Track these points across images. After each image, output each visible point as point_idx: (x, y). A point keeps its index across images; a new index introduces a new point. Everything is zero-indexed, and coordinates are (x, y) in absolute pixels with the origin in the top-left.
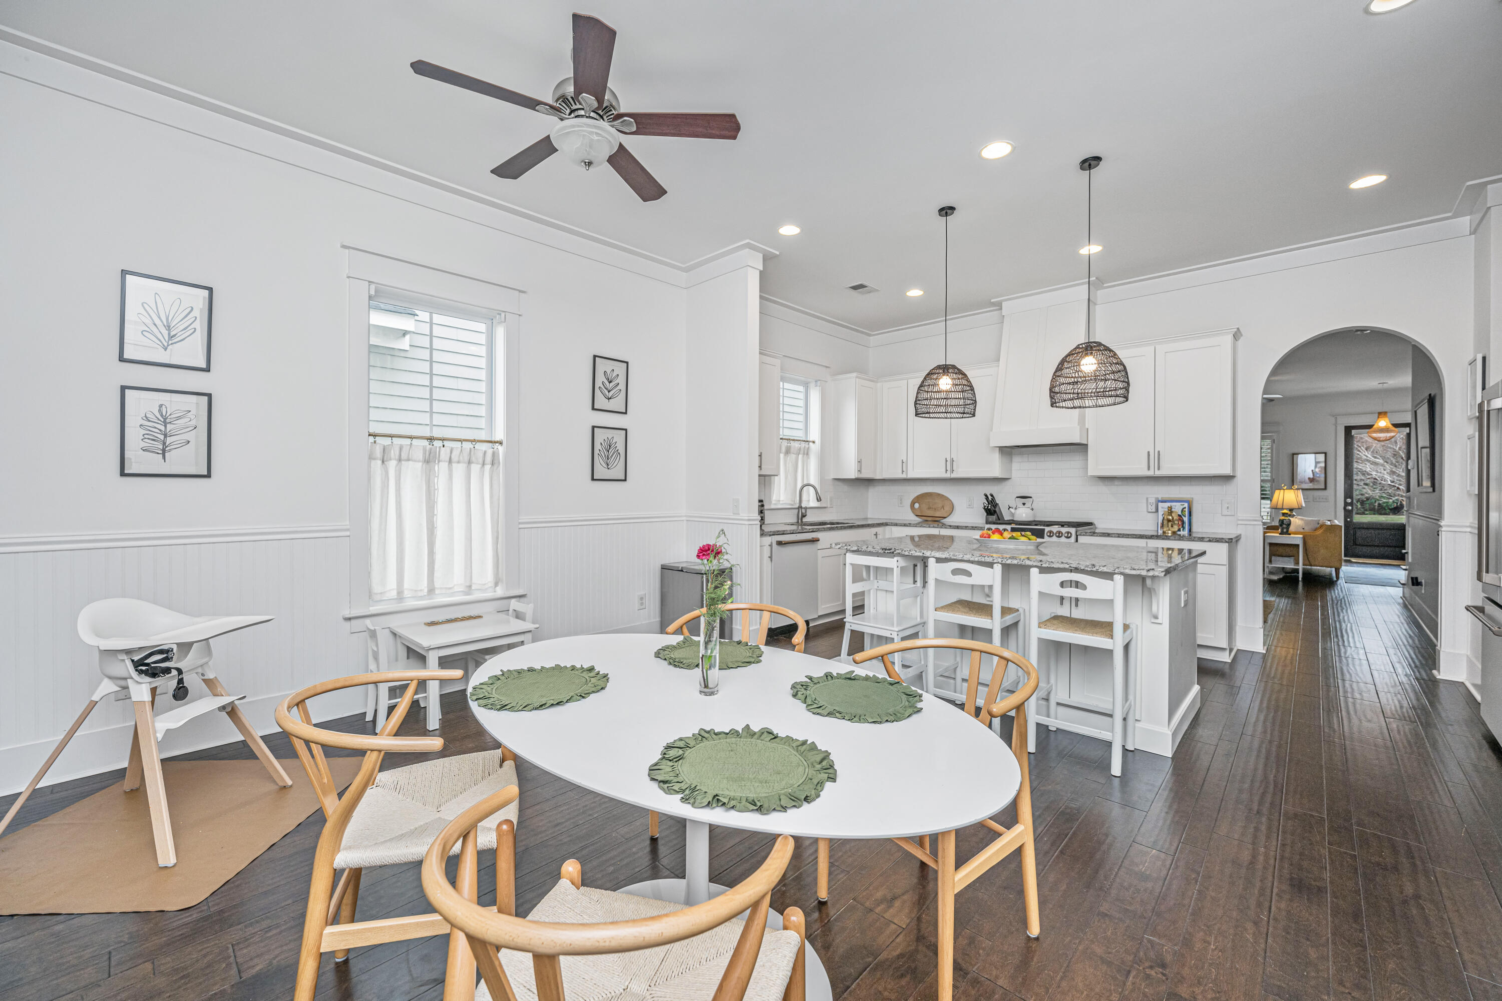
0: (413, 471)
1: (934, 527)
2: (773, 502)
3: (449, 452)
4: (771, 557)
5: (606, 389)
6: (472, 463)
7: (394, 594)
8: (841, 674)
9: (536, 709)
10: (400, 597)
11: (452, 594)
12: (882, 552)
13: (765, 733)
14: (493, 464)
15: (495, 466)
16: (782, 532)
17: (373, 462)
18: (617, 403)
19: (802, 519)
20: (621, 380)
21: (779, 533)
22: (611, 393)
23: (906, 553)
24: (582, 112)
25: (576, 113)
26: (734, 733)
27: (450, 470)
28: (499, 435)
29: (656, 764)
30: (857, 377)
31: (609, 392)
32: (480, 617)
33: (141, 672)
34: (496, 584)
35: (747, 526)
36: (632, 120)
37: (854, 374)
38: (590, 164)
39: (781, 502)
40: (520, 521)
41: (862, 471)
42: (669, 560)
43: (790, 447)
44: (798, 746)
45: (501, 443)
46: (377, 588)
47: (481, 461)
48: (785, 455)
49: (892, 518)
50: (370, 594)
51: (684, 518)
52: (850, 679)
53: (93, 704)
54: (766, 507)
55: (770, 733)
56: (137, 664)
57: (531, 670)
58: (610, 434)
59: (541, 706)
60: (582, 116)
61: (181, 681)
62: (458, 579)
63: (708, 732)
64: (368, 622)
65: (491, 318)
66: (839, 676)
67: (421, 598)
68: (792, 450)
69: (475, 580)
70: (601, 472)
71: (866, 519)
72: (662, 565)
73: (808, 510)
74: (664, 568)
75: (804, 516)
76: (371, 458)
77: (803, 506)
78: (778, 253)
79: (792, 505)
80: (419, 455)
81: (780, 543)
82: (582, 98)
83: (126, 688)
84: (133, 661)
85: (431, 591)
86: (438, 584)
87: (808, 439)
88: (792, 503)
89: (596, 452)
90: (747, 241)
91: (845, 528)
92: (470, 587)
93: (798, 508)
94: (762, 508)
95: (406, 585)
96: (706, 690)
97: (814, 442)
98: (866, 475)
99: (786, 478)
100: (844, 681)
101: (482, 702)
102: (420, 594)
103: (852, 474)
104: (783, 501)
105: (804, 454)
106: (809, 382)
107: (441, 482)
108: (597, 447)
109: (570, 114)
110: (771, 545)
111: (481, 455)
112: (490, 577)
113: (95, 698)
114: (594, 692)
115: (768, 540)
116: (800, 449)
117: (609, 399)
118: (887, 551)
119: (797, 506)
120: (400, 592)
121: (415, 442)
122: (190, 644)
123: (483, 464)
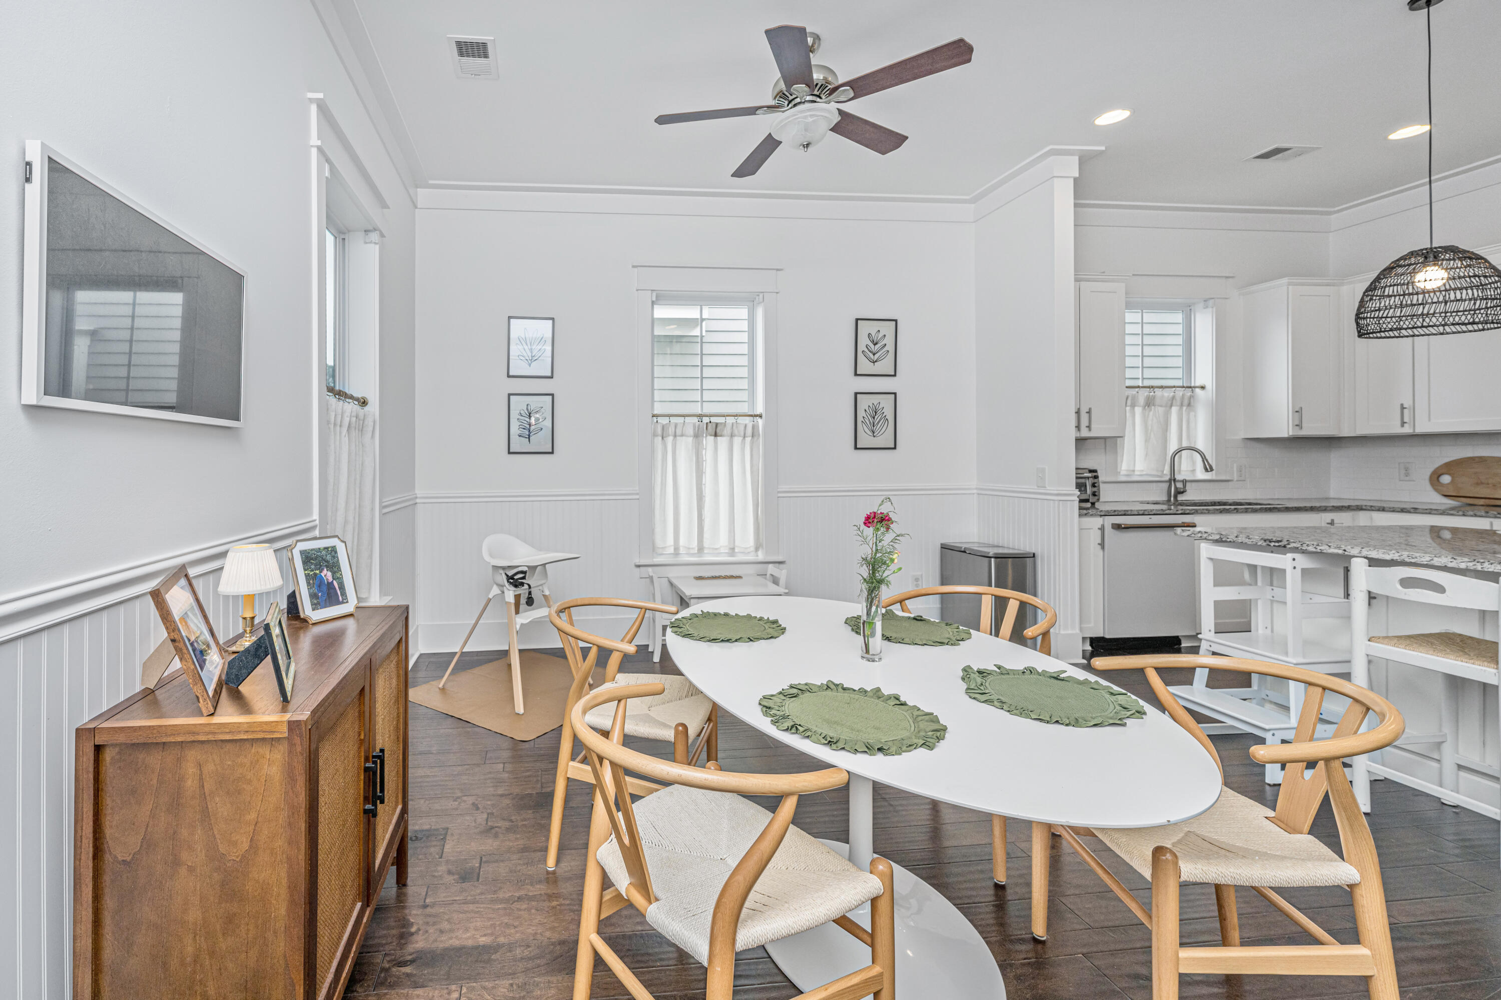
0: (685, 445)
1: (1476, 516)
2: (1123, 473)
3: (714, 426)
4: (1102, 545)
5: (870, 352)
6: (735, 436)
7: (672, 550)
8: (1046, 672)
9: (709, 641)
10: (676, 553)
11: (719, 554)
12: (1264, 544)
13: (892, 698)
14: (753, 436)
15: (755, 438)
16: (1123, 513)
17: (656, 438)
18: (885, 366)
19: (1176, 497)
20: (889, 341)
21: (1116, 513)
22: (877, 356)
23: (1311, 549)
24: (798, 100)
25: (793, 103)
26: (863, 692)
27: (716, 443)
28: (760, 409)
29: (772, 696)
30: (1289, 284)
31: (874, 354)
32: (740, 577)
33: (511, 583)
34: (757, 549)
35: (1057, 502)
36: (848, 88)
37: (1285, 280)
38: (808, 145)
39: (1137, 473)
40: (779, 490)
41: (1303, 425)
42: (950, 540)
43: (1154, 397)
44: (918, 716)
45: (761, 416)
46: (659, 543)
47: (742, 434)
48: (1144, 408)
49: (1383, 498)
50: (654, 548)
51: (975, 491)
52: (1056, 678)
53: (489, 600)
54: (1101, 479)
55: (897, 698)
56: (510, 578)
57: (726, 615)
58: (875, 399)
59: (713, 640)
60: (800, 103)
61: (530, 593)
62: (723, 541)
63: (837, 685)
64: (650, 569)
65: (751, 300)
66: (1044, 673)
67: (693, 555)
68: (1157, 401)
69: (738, 543)
70: (865, 439)
71: (1328, 499)
72: (941, 544)
73: (1188, 485)
74: (944, 547)
75: (1179, 492)
76: (655, 435)
77: (1178, 477)
78: (1103, 148)
79: (1158, 476)
80: (690, 431)
81: (1117, 527)
82: (794, 90)
83: (503, 592)
84: (507, 576)
85: (701, 549)
86: (706, 543)
87: (1193, 385)
88: (1159, 474)
89: (860, 419)
90: (1051, 147)
91: (1255, 511)
92: (733, 549)
93: (1170, 481)
94: (1096, 481)
95: (682, 542)
96: (866, 656)
97: (1203, 388)
98: (1309, 430)
99: (1147, 440)
100: (1049, 680)
101: (675, 629)
102: (692, 551)
103: (1283, 428)
104: (1138, 471)
105: (1182, 405)
106: (1194, 304)
107: (708, 455)
108: (861, 414)
109: (788, 105)
110: (1102, 529)
111: (742, 428)
112: (751, 542)
113: (491, 596)
114: (764, 639)
115: (1095, 522)
116: (1173, 397)
117: (874, 362)
118: (1272, 544)
119: (1167, 478)
120: (676, 549)
121: (688, 419)
122: (536, 567)
123: (744, 437)
